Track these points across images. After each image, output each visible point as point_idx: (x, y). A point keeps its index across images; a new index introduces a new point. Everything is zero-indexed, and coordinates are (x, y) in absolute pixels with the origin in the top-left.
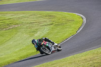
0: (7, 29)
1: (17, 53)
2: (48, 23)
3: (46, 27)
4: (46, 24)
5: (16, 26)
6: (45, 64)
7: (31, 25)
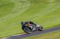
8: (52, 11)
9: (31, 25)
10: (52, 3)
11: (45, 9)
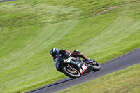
0: (103, 12)
1: (118, 45)
5: (115, 8)
7: (135, 4)
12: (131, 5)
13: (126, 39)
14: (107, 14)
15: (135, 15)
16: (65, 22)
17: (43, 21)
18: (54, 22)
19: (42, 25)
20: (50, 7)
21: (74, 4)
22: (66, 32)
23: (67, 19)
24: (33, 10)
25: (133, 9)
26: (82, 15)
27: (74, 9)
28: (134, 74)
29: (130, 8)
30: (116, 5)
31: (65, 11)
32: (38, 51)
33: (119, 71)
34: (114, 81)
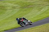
1: (32, 19)
2: (48, 5)
3: (47, 6)
4: (47, 5)
5: (32, 6)
6: (46, 24)
7: (39, 6)
8: (9, 16)
9: (24, 20)
10: (9, 9)
11: (4, 15)
12: (38, 6)
13: (35, 17)
14: (29, 8)
15: (39, 9)
16: (14, 9)
17: (7, 9)
18: (11, 9)
19: (6, 10)
20: (10, 4)
21: (18, 4)
22: (15, 13)
23: (15, 9)
24: (3, 4)
25: (38, 7)
26: (21, 7)
27: (18, 5)
28: (38, 29)
29: (37, 7)
30: (32, 5)
31: (15, 6)
32: (4, 19)
33: (32, 28)
34: (30, 31)
